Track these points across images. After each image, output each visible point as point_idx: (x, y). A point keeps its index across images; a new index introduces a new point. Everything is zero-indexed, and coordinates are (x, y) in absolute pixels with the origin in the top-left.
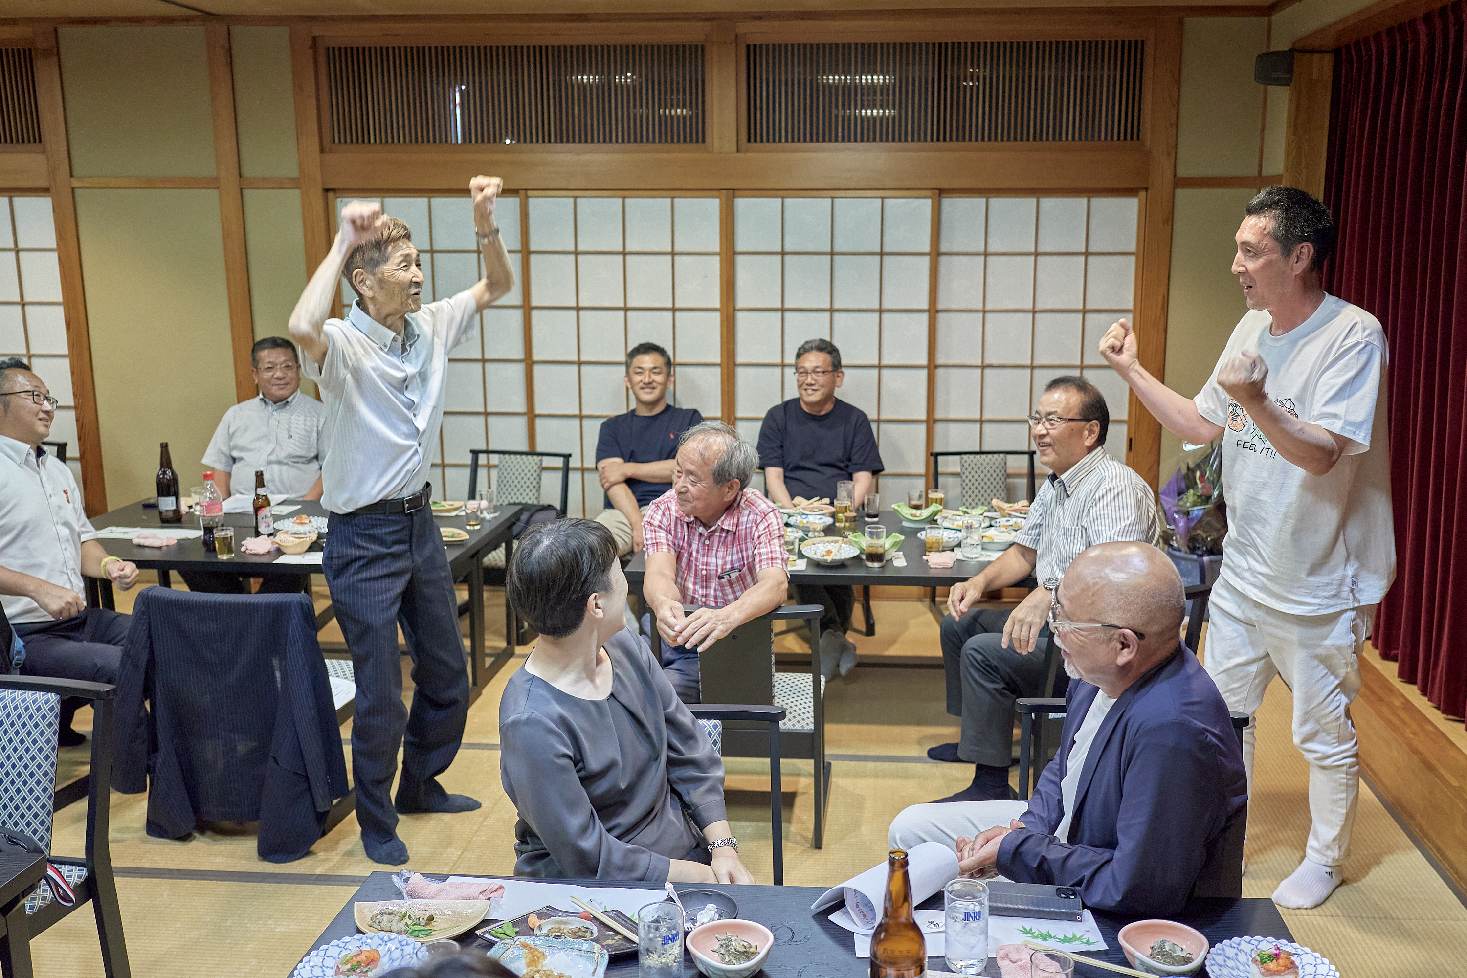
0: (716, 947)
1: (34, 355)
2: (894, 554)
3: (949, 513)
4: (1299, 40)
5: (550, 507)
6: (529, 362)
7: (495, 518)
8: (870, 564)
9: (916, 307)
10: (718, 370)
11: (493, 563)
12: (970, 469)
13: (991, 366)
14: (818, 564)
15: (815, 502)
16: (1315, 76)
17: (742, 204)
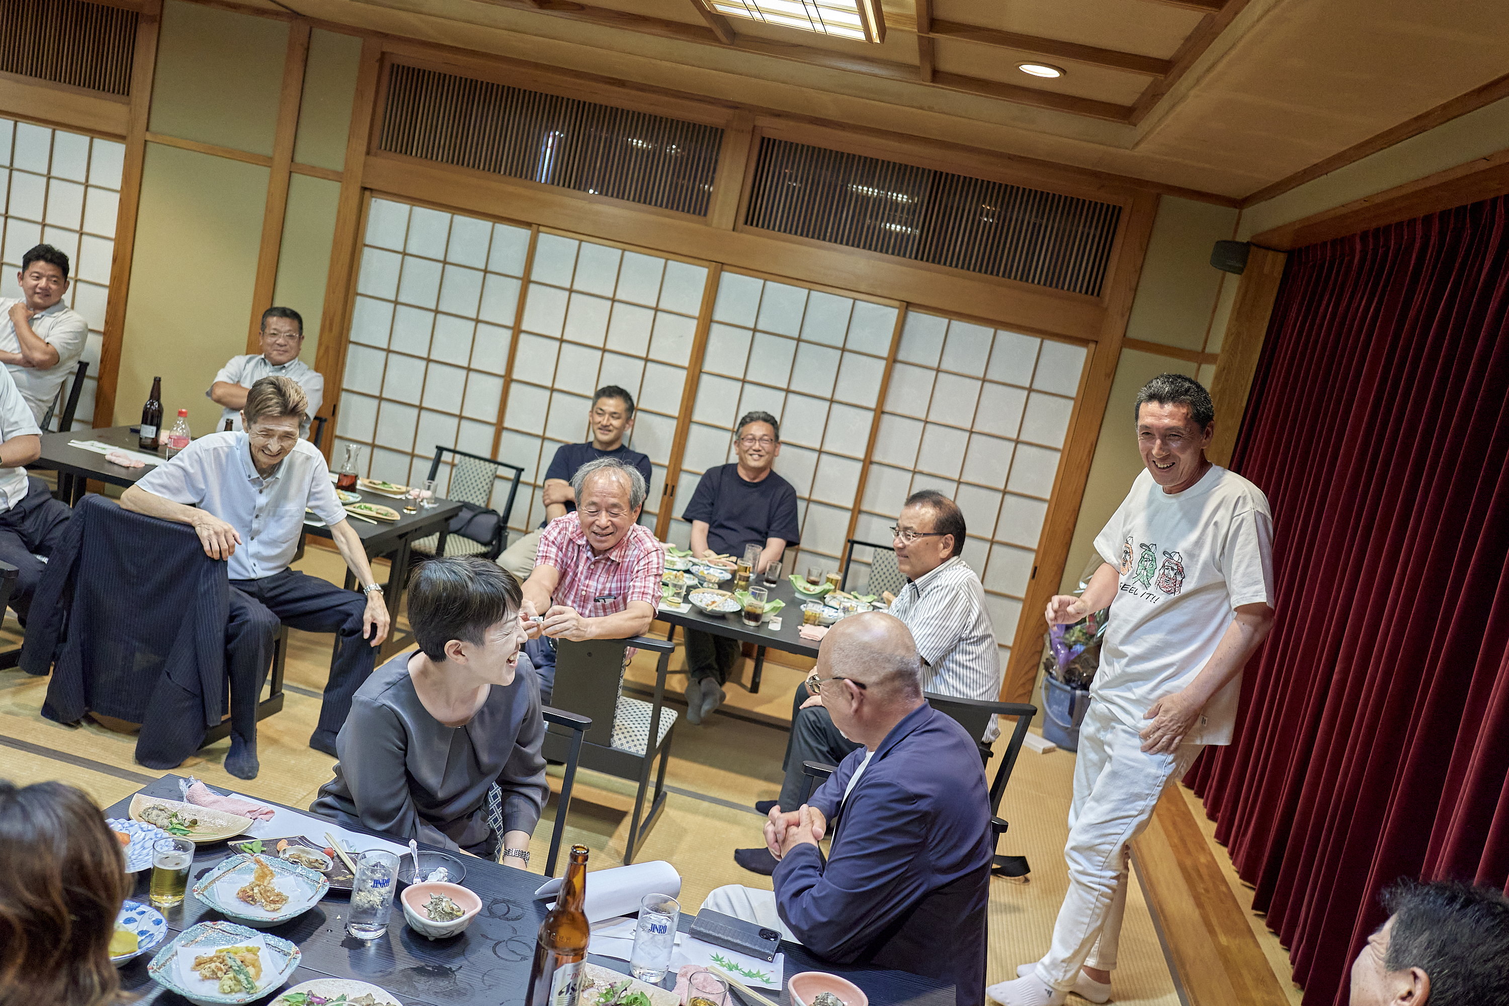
0: (427, 903)
1: (80, 280)
2: (773, 618)
3: (840, 594)
4: (1261, 234)
5: (494, 512)
6: (508, 379)
7: (433, 508)
8: (746, 622)
9: (865, 404)
10: (674, 423)
11: (423, 549)
12: (880, 562)
13: (921, 473)
14: (701, 612)
15: (724, 558)
16: (1266, 270)
17: (727, 278)
